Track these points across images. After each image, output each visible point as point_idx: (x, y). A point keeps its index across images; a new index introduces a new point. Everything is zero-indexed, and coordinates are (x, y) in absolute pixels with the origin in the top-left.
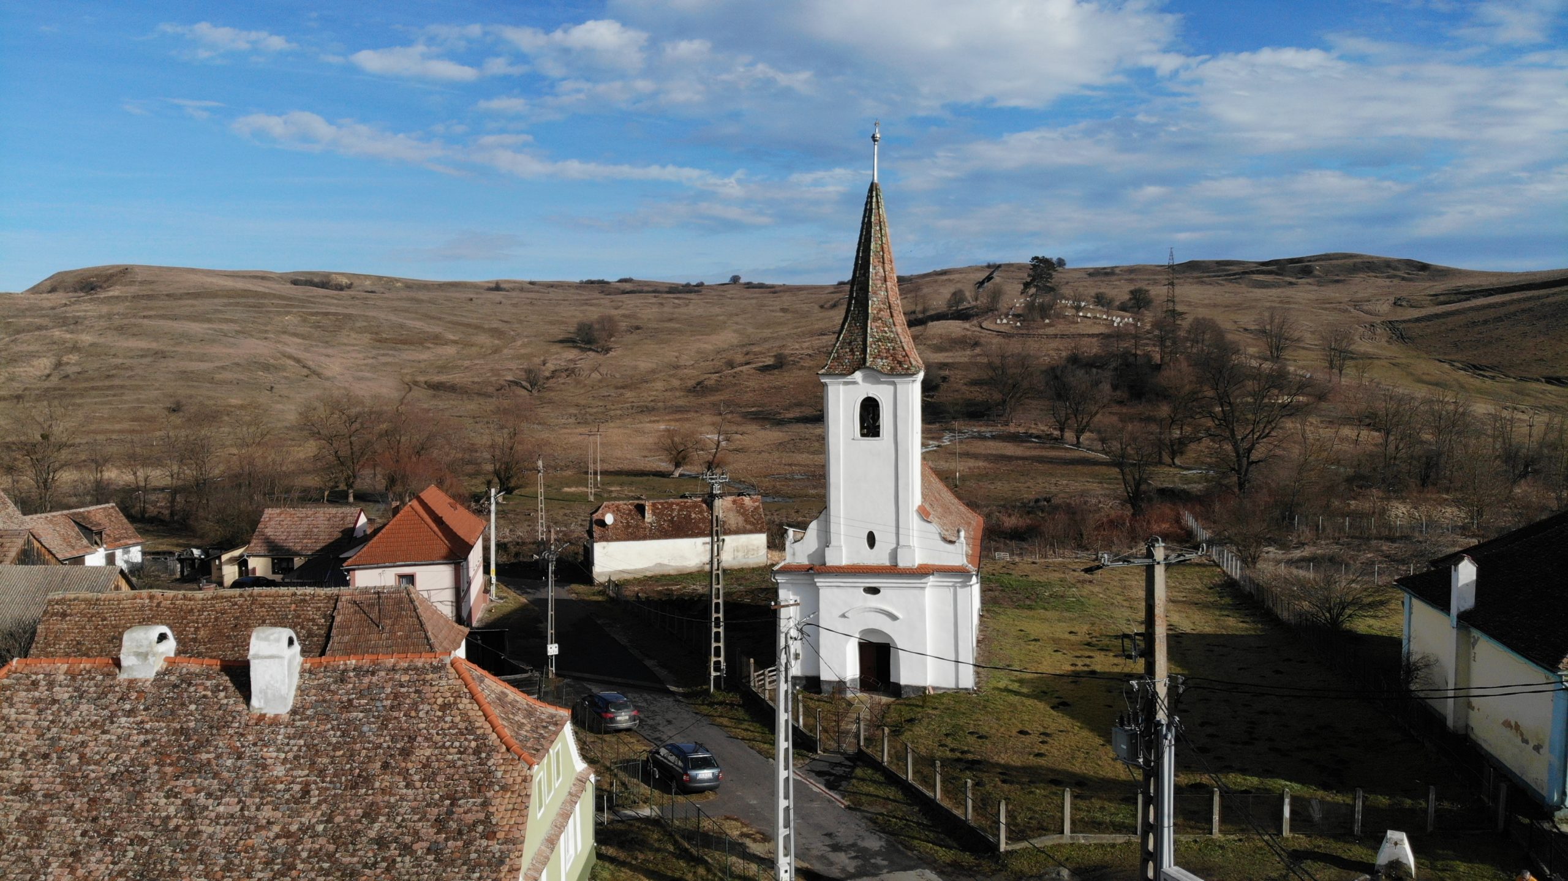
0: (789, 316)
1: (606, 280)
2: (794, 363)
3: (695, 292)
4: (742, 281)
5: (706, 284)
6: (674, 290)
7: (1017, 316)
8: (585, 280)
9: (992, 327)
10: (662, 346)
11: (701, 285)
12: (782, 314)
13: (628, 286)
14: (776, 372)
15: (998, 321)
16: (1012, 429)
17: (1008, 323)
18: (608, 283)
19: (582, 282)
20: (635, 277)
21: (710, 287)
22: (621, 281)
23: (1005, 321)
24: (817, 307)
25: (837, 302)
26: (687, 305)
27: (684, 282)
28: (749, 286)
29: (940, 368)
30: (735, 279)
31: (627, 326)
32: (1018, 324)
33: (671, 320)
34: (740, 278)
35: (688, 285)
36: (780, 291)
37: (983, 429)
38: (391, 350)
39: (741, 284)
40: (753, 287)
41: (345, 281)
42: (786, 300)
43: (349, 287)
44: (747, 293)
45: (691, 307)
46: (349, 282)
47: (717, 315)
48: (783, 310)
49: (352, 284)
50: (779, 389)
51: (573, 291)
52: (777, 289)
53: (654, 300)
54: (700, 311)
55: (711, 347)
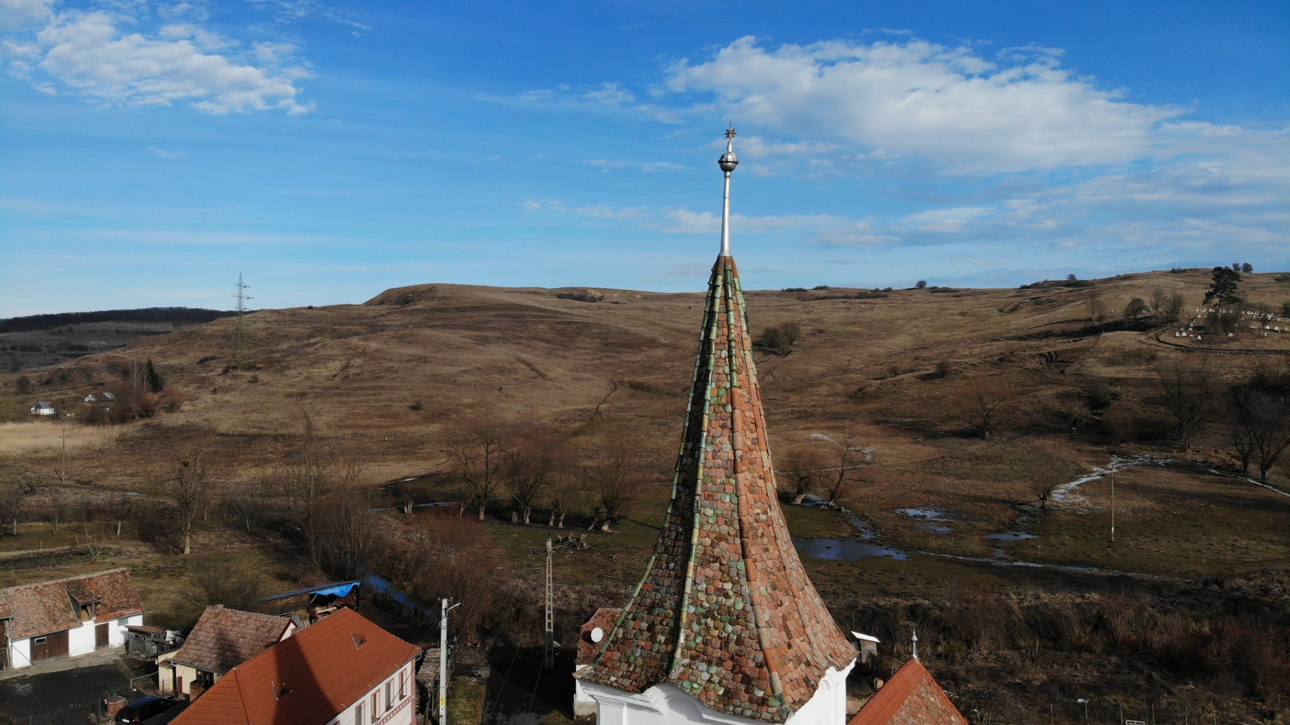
0: (967, 319)
1: (803, 288)
2: (957, 372)
3: (883, 296)
4: (928, 286)
5: (894, 288)
6: (863, 295)
7: (1198, 328)
8: (785, 288)
9: (1171, 340)
10: (837, 349)
11: (889, 290)
12: (960, 317)
13: (822, 293)
14: (938, 381)
15: (1177, 334)
16: (1189, 455)
17: (1188, 336)
18: (805, 291)
19: (783, 291)
20: (830, 285)
21: (897, 292)
22: (816, 289)
23: (1184, 334)
24: (996, 311)
25: (1017, 306)
26: (872, 309)
27: (873, 288)
28: (934, 290)
29: (1111, 384)
30: (921, 285)
31: (812, 330)
32: (1199, 338)
33: (853, 323)
34: (925, 283)
35: (877, 290)
36: (964, 295)
37: (1156, 455)
38: (613, 352)
39: (927, 289)
40: (938, 292)
41: (598, 294)
42: (967, 304)
43: (601, 299)
44: (931, 298)
45: (875, 311)
46: (601, 295)
47: (898, 319)
48: (962, 314)
49: (603, 297)
50: (938, 399)
51: (775, 298)
52: (960, 293)
53: (842, 305)
54: (882, 315)
55: (884, 351)
